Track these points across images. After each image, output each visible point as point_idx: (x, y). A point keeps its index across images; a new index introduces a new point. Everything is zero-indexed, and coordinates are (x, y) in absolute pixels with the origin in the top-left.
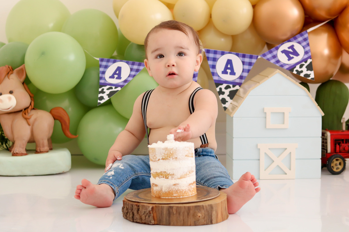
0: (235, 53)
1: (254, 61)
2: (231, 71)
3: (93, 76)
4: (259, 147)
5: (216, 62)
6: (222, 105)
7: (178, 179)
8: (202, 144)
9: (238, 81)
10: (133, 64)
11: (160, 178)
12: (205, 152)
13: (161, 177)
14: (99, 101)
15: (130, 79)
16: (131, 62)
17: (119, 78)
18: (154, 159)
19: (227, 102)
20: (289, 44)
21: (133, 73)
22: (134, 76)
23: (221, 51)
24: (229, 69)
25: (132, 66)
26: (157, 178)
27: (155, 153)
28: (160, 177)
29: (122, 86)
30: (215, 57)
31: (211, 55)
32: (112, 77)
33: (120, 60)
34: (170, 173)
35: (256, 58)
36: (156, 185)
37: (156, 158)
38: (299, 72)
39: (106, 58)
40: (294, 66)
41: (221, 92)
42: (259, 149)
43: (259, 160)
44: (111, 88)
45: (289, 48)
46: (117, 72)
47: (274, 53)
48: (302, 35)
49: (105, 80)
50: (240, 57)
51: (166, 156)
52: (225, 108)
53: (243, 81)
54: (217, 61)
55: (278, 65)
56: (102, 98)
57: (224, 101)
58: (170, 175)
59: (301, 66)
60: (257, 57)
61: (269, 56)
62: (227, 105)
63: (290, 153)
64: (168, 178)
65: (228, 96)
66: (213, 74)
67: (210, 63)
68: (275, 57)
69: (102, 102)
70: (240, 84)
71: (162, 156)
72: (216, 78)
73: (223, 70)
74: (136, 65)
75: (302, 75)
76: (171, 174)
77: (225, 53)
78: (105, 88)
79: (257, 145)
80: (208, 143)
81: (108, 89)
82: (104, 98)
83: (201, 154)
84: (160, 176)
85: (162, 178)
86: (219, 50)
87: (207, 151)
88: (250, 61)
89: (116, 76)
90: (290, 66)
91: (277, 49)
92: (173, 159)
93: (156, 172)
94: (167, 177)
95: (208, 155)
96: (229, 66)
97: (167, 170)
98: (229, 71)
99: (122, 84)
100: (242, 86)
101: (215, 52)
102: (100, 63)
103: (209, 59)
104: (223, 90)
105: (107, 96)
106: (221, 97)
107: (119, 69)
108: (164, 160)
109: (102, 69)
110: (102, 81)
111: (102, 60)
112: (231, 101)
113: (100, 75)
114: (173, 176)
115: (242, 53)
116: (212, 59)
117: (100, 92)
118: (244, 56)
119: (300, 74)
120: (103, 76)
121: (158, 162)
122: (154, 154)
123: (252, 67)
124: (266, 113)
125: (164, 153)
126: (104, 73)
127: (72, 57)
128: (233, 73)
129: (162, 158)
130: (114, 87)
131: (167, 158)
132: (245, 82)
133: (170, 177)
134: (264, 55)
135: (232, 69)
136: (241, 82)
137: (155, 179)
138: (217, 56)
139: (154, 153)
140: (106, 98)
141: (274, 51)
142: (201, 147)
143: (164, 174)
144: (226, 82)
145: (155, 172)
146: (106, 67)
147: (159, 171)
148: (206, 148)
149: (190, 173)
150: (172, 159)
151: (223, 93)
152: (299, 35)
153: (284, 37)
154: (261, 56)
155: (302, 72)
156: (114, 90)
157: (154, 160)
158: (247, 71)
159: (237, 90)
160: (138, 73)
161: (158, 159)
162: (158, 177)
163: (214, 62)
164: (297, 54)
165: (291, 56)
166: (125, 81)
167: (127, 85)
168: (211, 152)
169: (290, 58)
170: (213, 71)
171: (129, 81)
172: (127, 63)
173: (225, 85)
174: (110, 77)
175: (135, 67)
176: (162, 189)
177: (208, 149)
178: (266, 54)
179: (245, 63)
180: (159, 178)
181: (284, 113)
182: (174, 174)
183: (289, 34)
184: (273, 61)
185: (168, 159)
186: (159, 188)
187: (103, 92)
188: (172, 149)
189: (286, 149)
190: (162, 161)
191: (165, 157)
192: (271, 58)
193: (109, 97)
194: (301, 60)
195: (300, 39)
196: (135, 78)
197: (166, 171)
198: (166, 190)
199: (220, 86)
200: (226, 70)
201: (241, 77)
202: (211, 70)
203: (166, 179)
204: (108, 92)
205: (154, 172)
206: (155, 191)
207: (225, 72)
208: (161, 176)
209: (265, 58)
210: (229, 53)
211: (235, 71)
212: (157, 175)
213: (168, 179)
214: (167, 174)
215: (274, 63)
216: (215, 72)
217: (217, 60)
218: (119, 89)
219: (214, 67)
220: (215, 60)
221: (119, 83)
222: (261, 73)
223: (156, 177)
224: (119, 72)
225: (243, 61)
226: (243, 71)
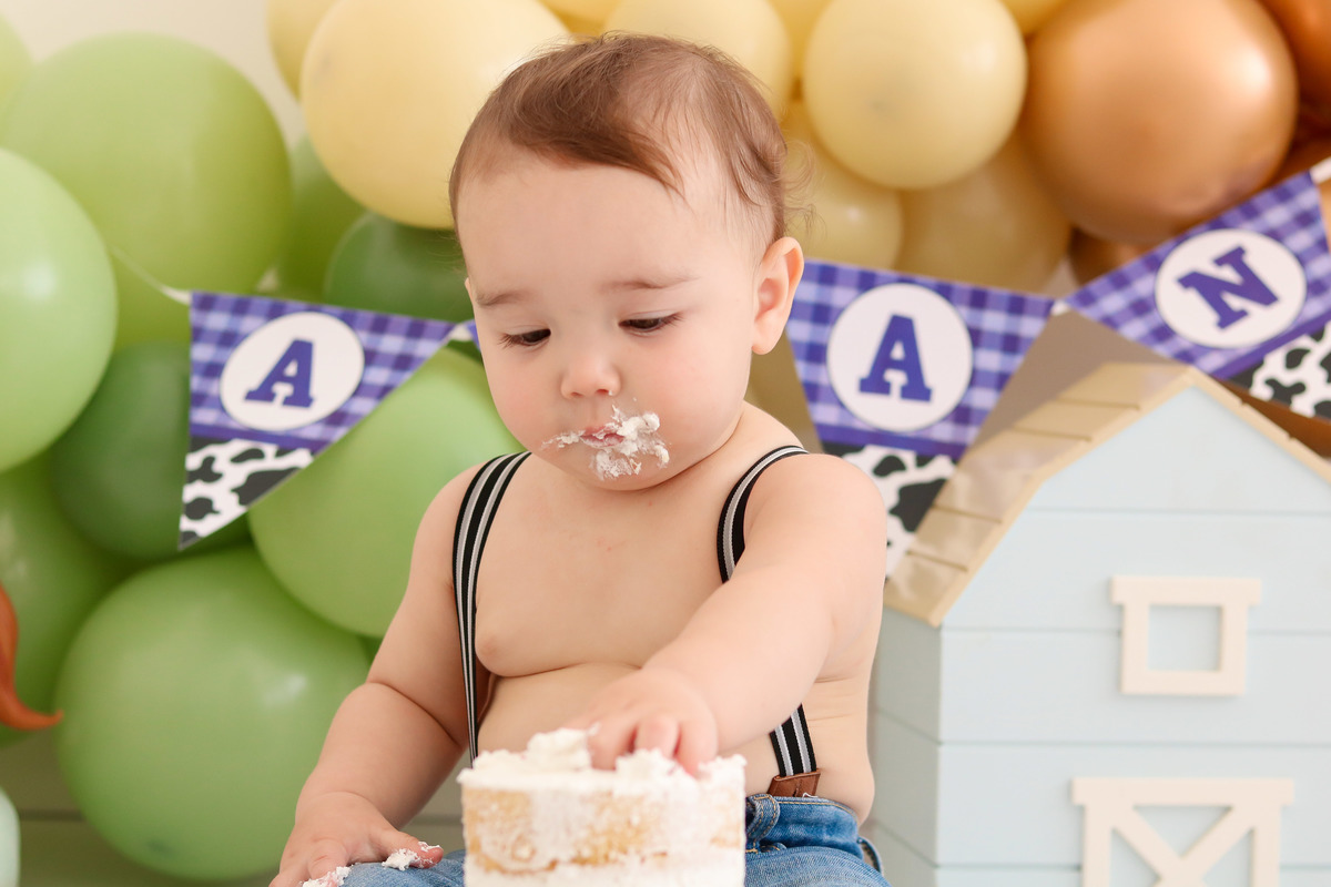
0: (932, 280)
1: (1030, 327)
2: (909, 378)
3: (155, 387)
4: (1079, 798)
5: (827, 329)
8: (783, 772)
9: (945, 433)
10: (380, 327)
12: (799, 822)
14: (186, 524)
15: (363, 406)
16: (367, 315)
17: (301, 398)
18: (514, 857)
20: (1222, 241)
21: (379, 376)
22: (384, 391)
23: (856, 267)
24: (897, 365)
25: (375, 338)
27: (528, 824)
29: (315, 446)
31: (806, 291)
32: (263, 394)
33: (302, 304)
35: (1042, 310)
37: (533, 852)
38: (1284, 393)
39: (229, 293)
40: (1255, 359)
42: (1081, 811)
43: (1079, 868)
44: (257, 454)
45: (1220, 261)
46: (292, 370)
47: (1141, 287)
48: (1285, 197)
49: (222, 409)
50: (960, 303)
51: (602, 841)
53: (971, 434)
55: (1162, 350)
56: (202, 508)
59: (1294, 359)
60: (1050, 305)
61: (1113, 303)
63: (1251, 834)
65: (894, 512)
66: (813, 392)
67: (800, 330)
68: (1143, 307)
69: (206, 527)
70: (956, 452)
71: (574, 845)
72: (825, 414)
74: (395, 332)
75: (1303, 406)
77: (877, 281)
78: (222, 454)
79: (1069, 789)
80: (814, 767)
81: (239, 459)
82: (217, 505)
83: (778, 834)
86: (849, 264)
87: (813, 816)
88: (1012, 330)
89: (283, 390)
90: (1231, 356)
91: (1154, 265)
92: (643, 860)
95: (817, 843)
96: (898, 352)
98: (896, 378)
99: (314, 433)
100: (968, 459)
101: (827, 276)
102: (194, 317)
105: (234, 498)
107: (301, 352)
108: (588, 868)
109: (203, 353)
110: (204, 416)
111: (206, 303)
112: (911, 537)
113: (196, 383)
115: (968, 285)
117: (194, 476)
118: (978, 300)
119: (1289, 402)
120: (212, 388)
121: (544, 880)
123: (1019, 360)
124: (1120, 609)
125: (591, 827)
126: (214, 370)
127: (40, 282)
128: (917, 390)
129: (572, 853)
130: (269, 450)
131: (606, 857)
132: (981, 440)
134: (1087, 299)
135: (912, 365)
136: (960, 439)
138: (838, 295)
139: (519, 822)
140: (228, 508)
141: (1140, 275)
142: (774, 788)
144: (879, 437)
146: (230, 340)
148: (807, 798)
150: (637, 859)
152: (1267, 196)
153: (1189, 207)
154: (1068, 301)
155: (1299, 388)
156: (271, 461)
157: (514, 866)
158: (994, 380)
159: (939, 484)
160: (407, 376)
161: (545, 863)
163: (820, 329)
164: (1265, 296)
165: (1235, 302)
166: (337, 418)
167: (345, 440)
168: (834, 826)
169: (1228, 318)
170: (811, 378)
171: (357, 418)
172: (348, 320)
173: (873, 454)
174: (252, 396)
175: (392, 344)
177: (820, 803)
178: (1096, 294)
179: (984, 339)
181: (1218, 611)
183: (1214, 192)
184: (1135, 329)
185: (615, 861)
187: (207, 473)
188: (640, 800)
189: (1227, 810)
190: (573, 872)
191: (595, 849)
192: (1121, 312)
193: (243, 501)
194: (1291, 329)
195: (1277, 215)
196: (394, 402)
200: (883, 373)
201: (962, 414)
202: (802, 369)
204: (237, 475)
207: (874, 384)
209: (1089, 314)
210: (903, 280)
211: (930, 380)
215: (1143, 339)
216: (822, 380)
217: (833, 316)
218: (301, 458)
219: (816, 353)
220: (823, 315)
221: (300, 428)
222: (1076, 392)
224: (300, 369)
225: (975, 325)
226: (976, 378)
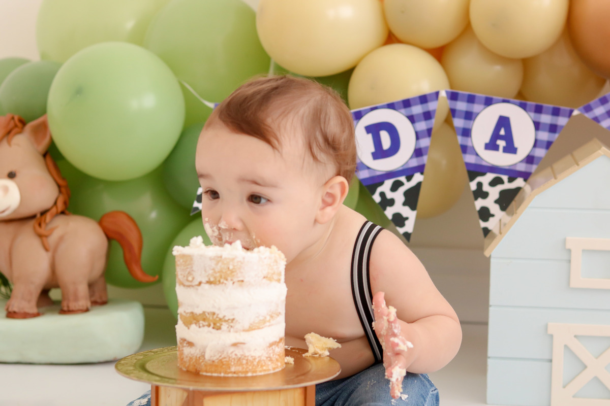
0: (518, 102)
1: (562, 121)
2: (507, 143)
5: (472, 122)
6: (479, 224)
7: (245, 331)
9: (522, 168)
11: (200, 327)
13: (204, 326)
14: (196, 204)
19: (493, 216)
23: (484, 95)
24: (502, 138)
26: (193, 326)
27: (192, 268)
28: (201, 325)
30: (470, 110)
31: (461, 106)
34: (224, 316)
35: (568, 113)
36: (190, 344)
37: (193, 278)
41: (480, 193)
50: (530, 111)
51: (218, 274)
52: (486, 231)
53: (534, 168)
54: (474, 120)
57: (485, 214)
58: (226, 321)
60: (571, 111)
61: (600, 111)
62: (491, 224)
64: (219, 328)
65: (496, 202)
66: (464, 149)
67: (459, 123)
70: (526, 176)
71: (208, 276)
72: (470, 159)
73: (487, 140)
76: (226, 318)
77: (494, 101)
84: (201, 322)
85: (206, 327)
86: (480, 95)
88: (554, 122)
92: (233, 283)
93: (192, 313)
94: (218, 324)
96: (502, 132)
97: (219, 309)
100: (531, 179)
101: (471, 99)
103: (457, 114)
104: (486, 188)
106: (480, 203)
108: (213, 285)
112: (503, 213)
114: (232, 324)
115: (534, 103)
116: (463, 115)
118: (539, 110)
121: (197, 289)
122: (188, 270)
123: (556, 136)
125: (214, 269)
128: (511, 149)
129: (207, 279)
131: (220, 281)
132: (538, 171)
133: (225, 326)
134: (588, 109)
135: (509, 138)
136: (528, 170)
137: (189, 328)
138: (476, 108)
139: (189, 267)
143: (211, 318)
144: (493, 169)
145: (189, 310)
147: (198, 311)
149: (272, 317)
151: (485, 195)
154: (579, 110)
157: (187, 283)
158: (545, 144)
159: (518, 189)
161: (197, 283)
162: (196, 324)
163: (468, 122)
170: (464, 143)
173: (490, 177)
176: (205, 353)
178: (593, 106)
179: (541, 126)
180: (197, 328)
182: (234, 319)
185: (223, 283)
186: (198, 351)
190: (206, 286)
191: (215, 278)
192: (602, 115)
197: (217, 312)
198: (214, 356)
199: (479, 179)
200: (496, 141)
201: (530, 159)
202: (460, 139)
203: (214, 331)
205: (187, 311)
206: (187, 357)
207: (491, 146)
208: (204, 324)
209: (589, 116)
210: (504, 101)
211: (516, 144)
212: (194, 319)
213: (219, 331)
214: (218, 319)
216: (469, 144)
217: (474, 116)
219: (466, 133)
220: (469, 116)
223: (191, 323)
225: (537, 120)
226: (536, 144)
